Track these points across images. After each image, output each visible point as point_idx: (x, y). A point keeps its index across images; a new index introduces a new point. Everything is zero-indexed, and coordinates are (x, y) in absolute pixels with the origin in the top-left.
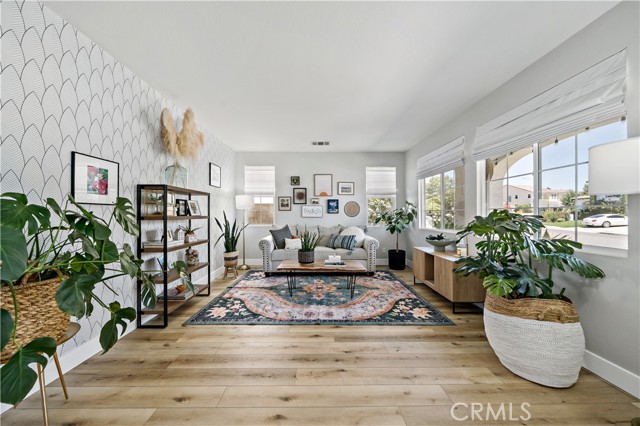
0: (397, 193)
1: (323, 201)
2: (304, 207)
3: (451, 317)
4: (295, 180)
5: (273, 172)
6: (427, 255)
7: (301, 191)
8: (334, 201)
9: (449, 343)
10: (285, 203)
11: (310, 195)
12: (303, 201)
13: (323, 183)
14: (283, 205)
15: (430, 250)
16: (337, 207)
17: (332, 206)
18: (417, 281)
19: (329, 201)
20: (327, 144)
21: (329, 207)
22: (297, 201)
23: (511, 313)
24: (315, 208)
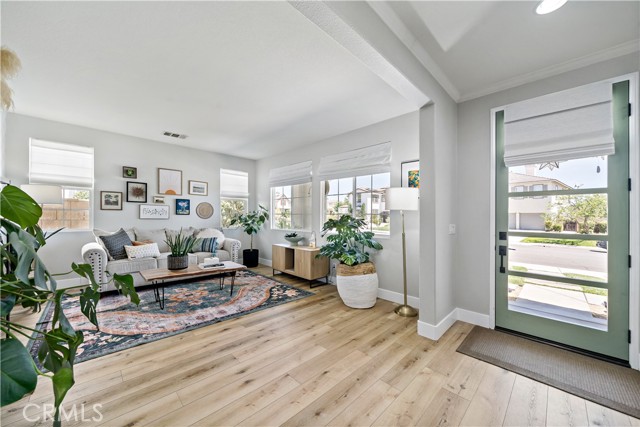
0: (249, 198)
1: (170, 201)
2: (143, 206)
3: (310, 290)
4: (130, 172)
5: (92, 157)
6: (287, 249)
7: (139, 186)
8: (184, 201)
9: (318, 305)
10: (113, 199)
11: (152, 192)
12: (141, 199)
13: (169, 180)
14: (107, 203)
15: (288, 245)
16: (188, 208)
17: (181, 207)
18: (276, 272)
19: (177, 201)
20: (184, 137)
21: (178, 207)
22: (131, 198)
23: (353, 274)
24: (159, 207)
